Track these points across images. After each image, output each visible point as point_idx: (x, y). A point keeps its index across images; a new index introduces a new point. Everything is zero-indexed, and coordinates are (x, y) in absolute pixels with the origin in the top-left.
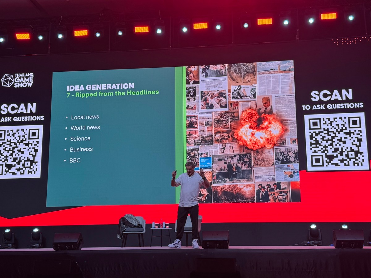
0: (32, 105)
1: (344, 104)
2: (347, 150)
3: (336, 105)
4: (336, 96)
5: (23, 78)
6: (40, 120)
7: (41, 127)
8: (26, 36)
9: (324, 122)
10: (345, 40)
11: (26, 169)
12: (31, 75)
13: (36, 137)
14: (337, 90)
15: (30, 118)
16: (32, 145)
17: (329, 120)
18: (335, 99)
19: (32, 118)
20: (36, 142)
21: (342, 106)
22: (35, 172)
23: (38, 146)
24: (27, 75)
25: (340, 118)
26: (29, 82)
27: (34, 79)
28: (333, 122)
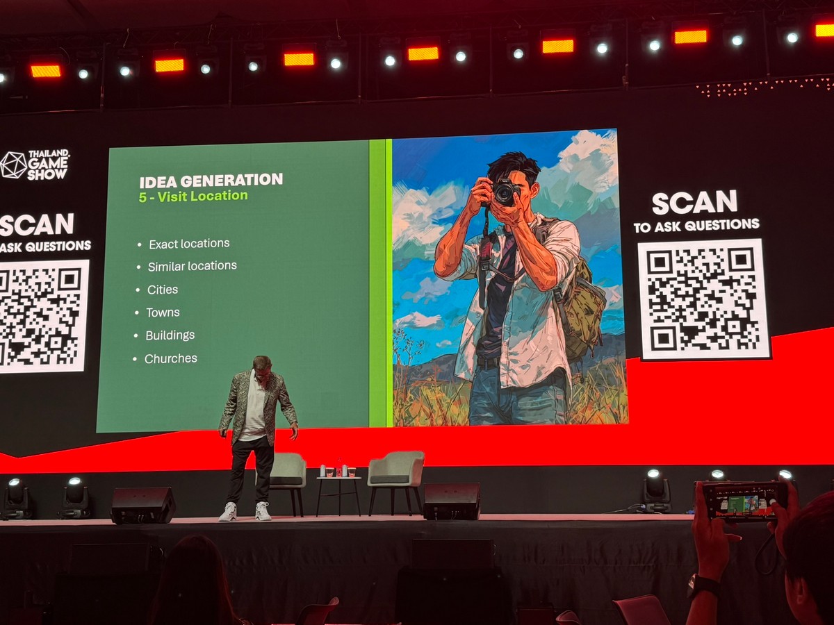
0: (66, 219)
1: (721, 221)
2: (726, 316)
3: (703, 222)
4: (704, 203)
5: (47, 159)
6: (82, 249)
7: (85, 264)
8: (53, 71)
9: (678, 258)
10: (723, 88)
11: (52, 353)
12: (64, 153)
13: (75, 285)
14: (705, 192)
15: (61, 245)
16: (65, 303)
17: (689, 254)
18: (701, 211)
19: (65, 246)
20: (75, 295)
21: (715, 225)
22: (72, 359)
23: (78, 305)
24: (54, 154)
25: (711, 250)
26: (59, 169)
27: (69, 162)
28: (696, 258)
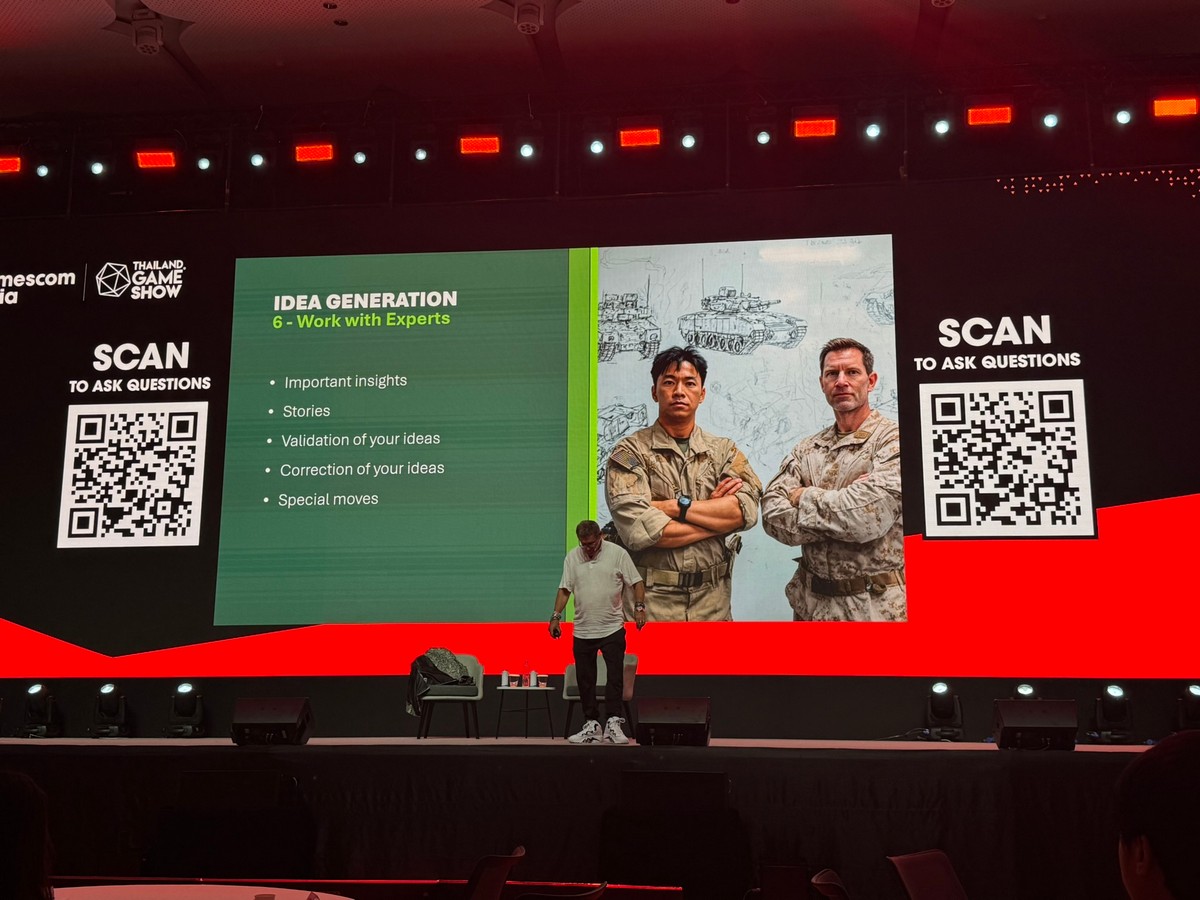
0: (180, 349)
1: (1029, 356)
2: (1036, 481)
3: (1005, 357)
4: (1006, 333)
5: (156, 273)
6: (199, 387)
7: (202, 408)
9: (973, 404)
10: (1034, 182)
11: (159, 521)
12: (178, 265)
13: (190, 434)
14: (1008, 318)
15: (173, 383)
16: (176, 457)
17: (987, 399)
18: (1003, 342)
19: (177, 383)
20: (189, 448)
21: (1021, 361)
22: (184, 530)
23: (193, 460)
24: (165, 265)
25: (1016, 394)
26: (171, 286)
27: (184, 276)
28: (997, 403)
